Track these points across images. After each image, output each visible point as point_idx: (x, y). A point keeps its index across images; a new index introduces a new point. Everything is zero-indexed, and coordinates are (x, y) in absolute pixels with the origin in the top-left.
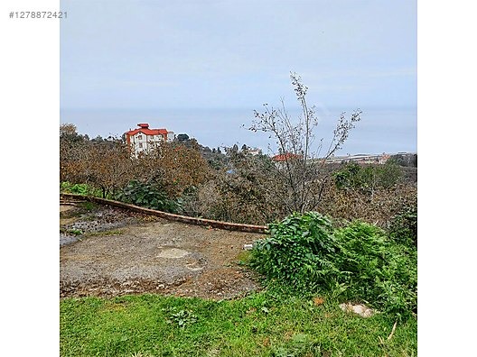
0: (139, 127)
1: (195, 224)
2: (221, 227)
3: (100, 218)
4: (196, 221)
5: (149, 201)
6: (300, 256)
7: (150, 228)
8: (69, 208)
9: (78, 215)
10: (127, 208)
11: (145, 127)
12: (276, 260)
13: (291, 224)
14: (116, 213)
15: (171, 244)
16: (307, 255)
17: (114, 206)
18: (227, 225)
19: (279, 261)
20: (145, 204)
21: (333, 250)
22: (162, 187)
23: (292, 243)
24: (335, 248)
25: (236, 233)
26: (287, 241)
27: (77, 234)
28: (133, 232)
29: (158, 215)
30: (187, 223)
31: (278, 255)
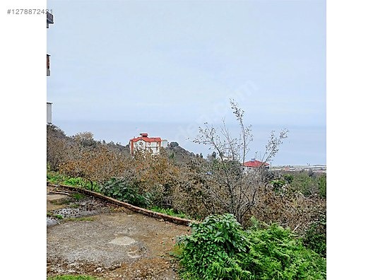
0: (141, 136)
1: (152, 217)
2: (171, 220)
3: (82, 206)
4: (152, 213)
5: (123, 195)
6: (212, 253)
7: (116, 217)
8: (63, 196)
9: (67, 203)
10: (106, 199)
11: (145, 136)
12: (192, 255)
13: (209, 224)
14: (96, 203)
15: (125, 232)
16: (218, 253)
17: (97, 197)
18: (175, 219)
19: (195, 256)
20: (119, 197)
21: (245, 250)
22: (136, 184)
23: (206, 241)
24: (247, 248)
25: (181, 227)
26: (202, 239)
27: (60, 218)
28: (102, 220)
29: (126, 207)
30: (146, 215)
31: (194, 251)
